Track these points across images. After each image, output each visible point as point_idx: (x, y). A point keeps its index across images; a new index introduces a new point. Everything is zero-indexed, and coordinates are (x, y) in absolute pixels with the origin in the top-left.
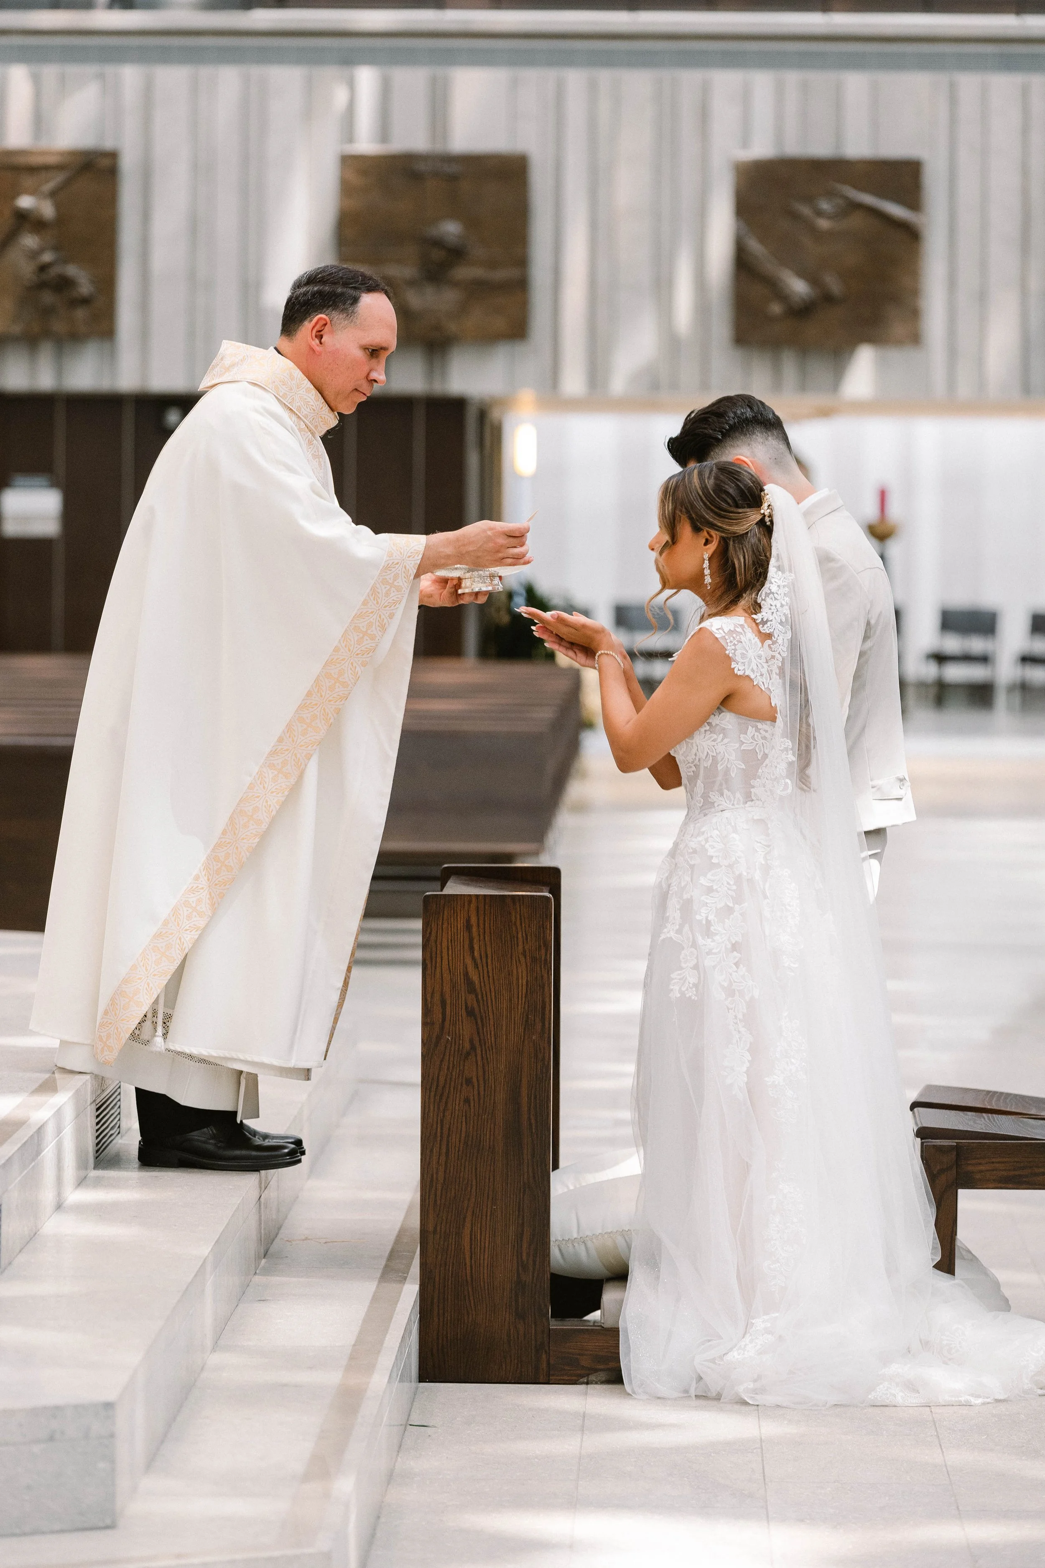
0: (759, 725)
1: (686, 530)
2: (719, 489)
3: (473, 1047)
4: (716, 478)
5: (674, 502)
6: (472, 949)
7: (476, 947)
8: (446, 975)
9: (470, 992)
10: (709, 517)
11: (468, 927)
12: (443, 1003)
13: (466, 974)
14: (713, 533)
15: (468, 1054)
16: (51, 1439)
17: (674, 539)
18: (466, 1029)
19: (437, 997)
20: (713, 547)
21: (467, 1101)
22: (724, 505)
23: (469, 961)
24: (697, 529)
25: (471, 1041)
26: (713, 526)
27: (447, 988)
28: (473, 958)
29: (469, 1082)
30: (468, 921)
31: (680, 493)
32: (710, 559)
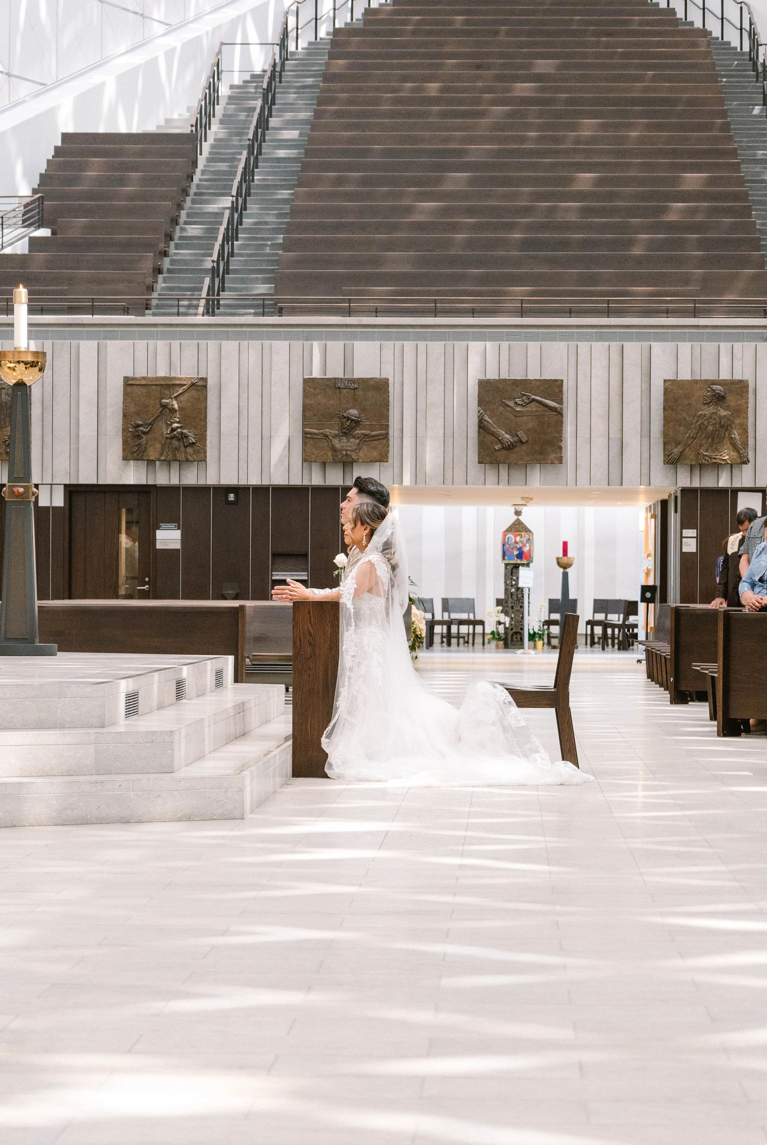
0: (377, 598)
1: (359, 524)
2: (373, 512)
3: (311, 657)
4: (372, 508)
5: (357, 513)
6: (310, 620)
7: (312, 620)
8: (301, 629)
9: (310, 636)
10: (368, 521)
11: (309, 613)
12: (300, 640)
13: (309, 630)
14: (368, 526)
15: (309, 658)
16: (152, 742)
17: (355, 526)
18: (309, 650)
19: (298, 639)
20: (367, 531)
21: (309, 675)
22: (374, 518)
23: (309, 625)
24: (362, 524)
25: (310, 654)
26: (368, 524)
27: (302, 635)
28: (311, 624)
29: (310, 669)
30: (309, 611)
31: (358, 511)
32: (366, 535)
